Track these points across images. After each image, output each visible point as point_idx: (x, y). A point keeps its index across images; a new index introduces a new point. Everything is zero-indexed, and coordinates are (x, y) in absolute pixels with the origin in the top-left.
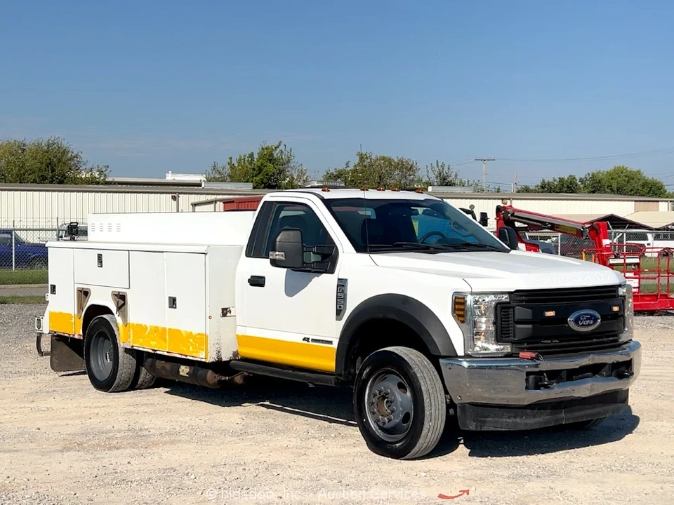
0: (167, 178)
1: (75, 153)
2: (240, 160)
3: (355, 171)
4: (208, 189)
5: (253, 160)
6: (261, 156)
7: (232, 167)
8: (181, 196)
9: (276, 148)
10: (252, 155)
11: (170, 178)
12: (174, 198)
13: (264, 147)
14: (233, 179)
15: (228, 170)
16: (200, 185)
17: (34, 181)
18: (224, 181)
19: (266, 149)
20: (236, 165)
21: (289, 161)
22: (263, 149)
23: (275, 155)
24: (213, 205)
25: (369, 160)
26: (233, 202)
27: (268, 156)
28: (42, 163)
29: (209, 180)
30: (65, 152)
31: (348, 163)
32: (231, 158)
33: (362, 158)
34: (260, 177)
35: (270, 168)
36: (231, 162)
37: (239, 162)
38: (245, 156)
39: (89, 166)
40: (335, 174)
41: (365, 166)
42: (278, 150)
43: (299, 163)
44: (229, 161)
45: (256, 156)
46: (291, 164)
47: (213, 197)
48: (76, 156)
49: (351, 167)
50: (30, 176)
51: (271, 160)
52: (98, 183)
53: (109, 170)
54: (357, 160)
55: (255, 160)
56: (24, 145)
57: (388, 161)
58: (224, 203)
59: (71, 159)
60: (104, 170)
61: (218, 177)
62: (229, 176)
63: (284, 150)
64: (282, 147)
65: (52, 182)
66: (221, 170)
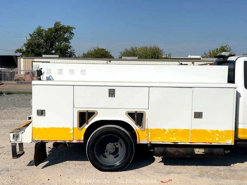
0: (189, 57)
4: (203, 60)
7: (210, 53)
8: (195, 62)
9: (226, 46)
10: (217, 49)
12: (193, 63)
14: (210, 57)
16: (200, 59)
17: (150, 58)
18: (207, 57)
20: (212, 52)
21: (230, 51)
22: (221, 47)
23: (225, 49)
27: (223, 49)
28: (152, 53)
29: (203, 57)
30: (159, 49)
32: (210, 50)
36: (210, 51)
37: (213, 51)
38: (215, 49)
39: (165, 54)
44: (209, 51)
45: (219, 49)
47: (205, 63)
48: (162, 51)
50: (149, 57)
52: (168, 59)
53: (171, 55)
55: (218, 51)
56: (147, 47)
58: (210, 64)
59: (160, 52)
60: (170, 54)
61: (206, 56)
63: (228, 47)
64: (227, 46)
65: (155, 58)
66: (207, 54)
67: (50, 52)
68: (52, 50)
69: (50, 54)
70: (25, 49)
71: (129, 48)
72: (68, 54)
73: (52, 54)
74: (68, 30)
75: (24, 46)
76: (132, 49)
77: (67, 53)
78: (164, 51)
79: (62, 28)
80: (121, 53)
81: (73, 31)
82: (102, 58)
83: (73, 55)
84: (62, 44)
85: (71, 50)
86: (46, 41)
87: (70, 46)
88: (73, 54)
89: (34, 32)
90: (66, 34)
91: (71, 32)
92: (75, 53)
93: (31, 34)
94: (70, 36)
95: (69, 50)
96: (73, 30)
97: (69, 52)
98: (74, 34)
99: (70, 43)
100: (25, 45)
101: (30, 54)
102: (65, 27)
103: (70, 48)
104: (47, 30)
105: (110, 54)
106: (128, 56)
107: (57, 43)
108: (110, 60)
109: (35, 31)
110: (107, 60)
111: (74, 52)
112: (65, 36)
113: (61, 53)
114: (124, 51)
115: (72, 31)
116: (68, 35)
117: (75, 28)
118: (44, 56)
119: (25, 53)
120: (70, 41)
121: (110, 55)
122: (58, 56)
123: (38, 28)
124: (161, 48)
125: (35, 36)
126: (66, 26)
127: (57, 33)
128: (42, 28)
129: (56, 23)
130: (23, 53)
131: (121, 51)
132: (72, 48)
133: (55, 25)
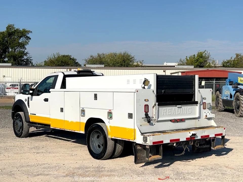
0: (164, 64)
1: (133, 56)
2: (190, 57)
3: (234, 61)
4: (177, 68)
6: (198, 55)
7: (187, 60)
8: (167, 70)
9: (204, 52)
10: (194, 55)
11: (165, 64)
12: (164, 71)
13: (199, 52)
14: (188, 64)
15: (185, 61)
16: (175, 67)
17: (119, 66)
18: (184, 65)
19: (200, 53)
20: (189, 59)
21: (208, 57)
22: (199, 53)
23: (203, 55)
24: (177, 74)
25: (240, 56)
26: (184, 72)
27: (201, 56)
28: (121, 60)
29: (178, 65)
30: (129, 56)
31: (232, 57)
32: (187, 57)
33: (237, 55)
34: (198, 63)
35: (201, 60)
36: (187, 58)
37: (190, 58)
38: (192, 56)
39: (137, 61)
40: (226, 61)
41: (238, 59)
42: (205, 53)
43: (213, 58)
44: (186, 58)
45: (196, 56)
46: (209, 58)
47: (178, 71)
48: (133, 57)
49: (233, 59)
50: (118, 65)
51: (201, 57)
52: (140, 66)
53: (143, 62)
54: (235, 56)
55: (196, 57)
58: (181, 73)
59: (131, 58)
60: (142, 62)
61: (182, 63)
62: (186, 63)
63: (206, 53)
64: (206, 52)
65: (124, 66)
66: (183, 61)
67: (2, 59)
68: (4, 58)
69: (1, 63)
71: (95, 55)
72: (24, 61)
73: (4, 62)
74: (24, 34)
76: (99, 55)
77: (23, 61)
78: (135, 58)
79: (17, 31)
80: (86, 60)
81: (29, 35)
82: (63, 66)
83: (29, 62)
84: (17, 50)
85: (28, 57)
87: (27, 53)
90: (21, 38)
91: (27, 37)
92: (32, 61)
94: (26, 40)
95: (25, 57)
96: (30, 34)
97: (25, 59)
98: (30, 39)
99: (26, 49)
102: (20, 31)
103: (26, 54)
105: (76, 61)
106: (95, 64)
107: (10, 49)
108: (71, 69)
110: (67, 69)
111: (31, 60)
112: (20, 41)
113: (15, 60)
114: (90, 58)
115: (28, 35)
116: (24, 40)
117: (32, 32)
120: (25, 46)
121: (77, 63)
122: (10, 64)
124: (132, 55)
126: (21, 29)
127: (11, 38)
129: (9, 26)
131: (87, 59)
132: (28, 55)
133: (7, 28)
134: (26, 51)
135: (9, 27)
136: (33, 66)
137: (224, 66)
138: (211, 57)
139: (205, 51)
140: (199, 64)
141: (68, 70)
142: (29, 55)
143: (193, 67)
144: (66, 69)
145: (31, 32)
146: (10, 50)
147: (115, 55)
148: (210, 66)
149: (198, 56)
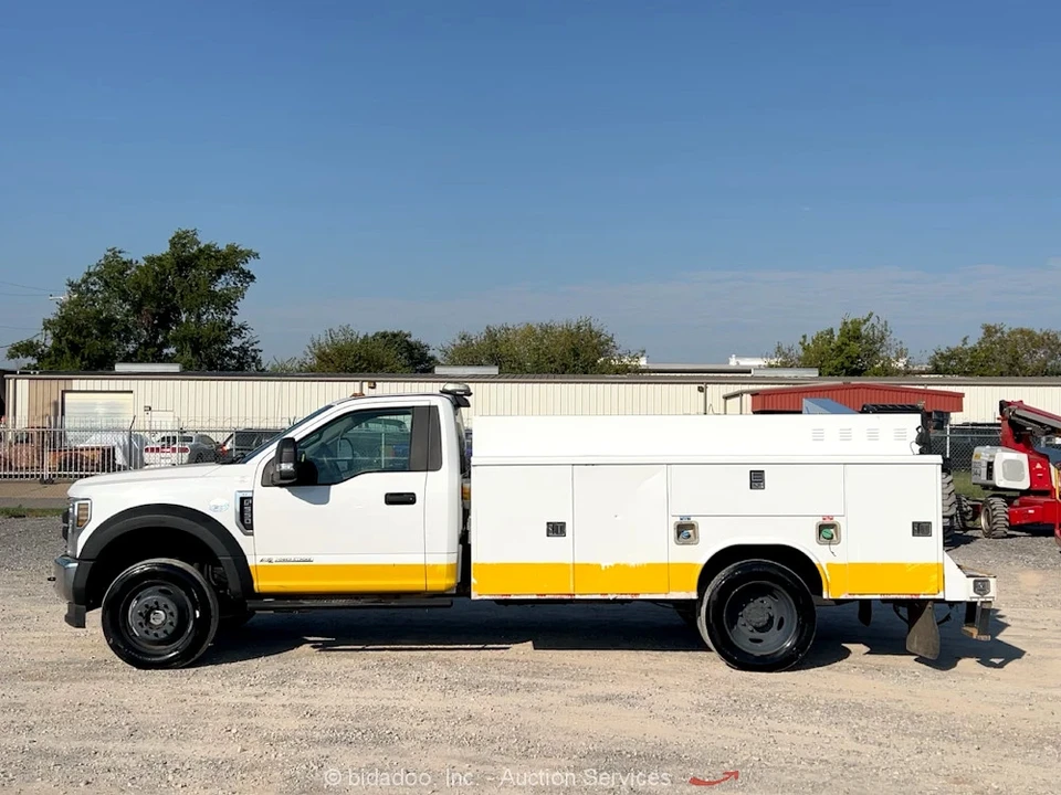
0: (731, 363)
1: (610, 336)
2: (817, 338)
3: (975, 350)
4: (756, 378)
5: (832, 338)
6: (844, 332)
7: (806, 348)
8: (710, 386)
9: (866, 320)
10: (831, 332)
11: (733, 363)
12: (700, 389)
15: (799, 351)
16: (750, 372)
19: (852, 323)
20: (811, 345)
21: (883, 338)
22: (847, 323)
23: (862, 330)
24: (738, 399)
25: (999, 335)
27: (853, 333)
30: (598, 335)
31: (965, 339)
32: (804, 337)
33: (989, 331)
34: (840, 359)
35: (855, 347)
36: (805, 340)
37: (815, 340)
38: (822, 332)
40: (946, 353)
41: (992, 343)
42: (869, 323)
43: (898, 341)
44: (802, 340)
45: (837, 333)
46: (887, 341)
48: (611, 340)
49: (972, 343)
50: (552, 365)
51: (857, 337)
54: (981, 334)
55: (836, 338)
57: (1029, 334)
58: (752, 395)
59: (604, 344)
61: (784, 361)
62: (801, 360)
63: (875, 323)
64: (873, 320)
65: (574, 372)
66: (787, 351)
68: (165, 345)
69: (148, 361)
70: (50, 343)
71: (477, 332)
72: (233, 357)
74: (229, 261)
75: (46, 328)
76: (491, 335)
77: (229, 354)
78: (617, 344)
79: (208, 253)
81: (250, 266)
82: (362, 371)
83: (250, 360)
84: (205, 317)
85: (246, 340)
86: (137, 308)
87: (243, 327)
88: (254, 358)
89: (90, 274)
90: (223, 277)
91: (242, 271)
92: (259, 354)
93: (77, 279)
94: (239, 284)
95: (237, 342)
96: (252, 261)
97: (234, 349)
98: (252, 278)
100: (48, 325)
101: (68, 362)
102: (218, 251)
103: (239, 331)
104: (143, 263)
106: (473, 364)
107: (183, 315)
108: (375, 382)
109: (91, 270)
110: (362, 382)
111: (255, 351)
112: (216, 288)
113: (195, 351)
114: (458, 342)
115: (245, 267)
116: (231, 283)
118: (119, 367)
119: (49, 355)
120: (235, 304)
122: (175, 368)
123: (106, 257)
124: (608, 331)
125: (92, 287)
126: (222, 247)
127: (186, 277)
128: (125, 257)
129: (179, 236)
130: (41, 358)
131: (446, 345)
132: (247, 335)
133: (173, 243)
134: (237, 321)
135: (180, 241)
136: (262, 374)
137: (937, 370)
138: (892, 337)
139: (871, 315)
140: (847, 364)
141: (366, 385)
142: (248, 337)
143: (814, 373)
144: (358, 384)
145: (256, 255)
146: (184, 317)
147: (547, 330)
148: (887, 372)
149: (842, 335)
